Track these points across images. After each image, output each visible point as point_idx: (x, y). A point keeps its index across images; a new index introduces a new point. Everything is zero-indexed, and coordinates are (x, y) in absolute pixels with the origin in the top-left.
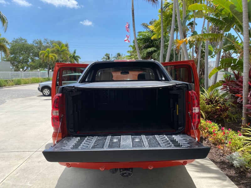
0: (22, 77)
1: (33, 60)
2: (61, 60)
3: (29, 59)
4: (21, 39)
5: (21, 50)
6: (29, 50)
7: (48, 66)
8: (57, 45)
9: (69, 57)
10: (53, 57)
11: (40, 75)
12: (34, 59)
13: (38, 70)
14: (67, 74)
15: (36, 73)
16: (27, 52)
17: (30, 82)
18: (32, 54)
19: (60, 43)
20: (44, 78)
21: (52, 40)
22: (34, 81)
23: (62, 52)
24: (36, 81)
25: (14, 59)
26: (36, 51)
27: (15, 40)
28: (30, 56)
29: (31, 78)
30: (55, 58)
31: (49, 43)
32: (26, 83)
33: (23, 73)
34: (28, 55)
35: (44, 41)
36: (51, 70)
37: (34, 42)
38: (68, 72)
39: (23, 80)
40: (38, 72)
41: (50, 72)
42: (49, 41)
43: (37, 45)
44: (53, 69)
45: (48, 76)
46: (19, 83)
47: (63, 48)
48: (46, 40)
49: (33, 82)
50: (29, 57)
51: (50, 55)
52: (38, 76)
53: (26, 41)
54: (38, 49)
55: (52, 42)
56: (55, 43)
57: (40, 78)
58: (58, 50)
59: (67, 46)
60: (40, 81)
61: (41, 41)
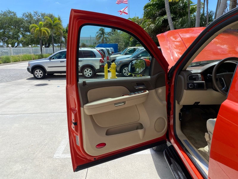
0: (11, 54)
1: (23, 36)
2: (54, 35)
3: (19, 34)
4: (10, 12)
5: (10, 24)
6: (19, 24)
7: (41, 41)
8: (49, 18)
9: (62, 32)
10: (45, 31)
11: (31, 51)
12: (25, 35)
13: (30, 46)
14: (61, 49)
15: (28, 49)
16: (17, 27)
17: (21, 60)
18: (22, 29)
19: (51, 16)
20: (37, 55)
21: (43, 13)
22: (26, 58)
23: (54, 26)
24: (27, 58)
25: (3, 34)
26: (26, 25)
27: (2, 13)
28: (20, 31)
29: (21, 55)
30: (48, 33)
31: (40, 16)
32: (16, 61)
33: (12, 50)
34: (18, 30)
35: (34, 15)
36: (44, 46)
37: (23, 15)
38: (62, 48)
39: (13, 57)
40: (29, 48)
41: (42, 48)
42: (40, 14)
43: (27, 18)
44: (46, 45)
45: (41, 53)
46: (7, 61)
47: (55, 22)
48: (36, 13)
49: (24, 59)
50: (19, 33)
51: (41, 29)
52: (30, 53)
53: (15, 14)
54: (29, 23)
55: (43, 15)
56: (46, 16)
57: (32, 54)
58: (50, 24)
59: (59, 19)
60: (32, 59)
61: (31, 15)
